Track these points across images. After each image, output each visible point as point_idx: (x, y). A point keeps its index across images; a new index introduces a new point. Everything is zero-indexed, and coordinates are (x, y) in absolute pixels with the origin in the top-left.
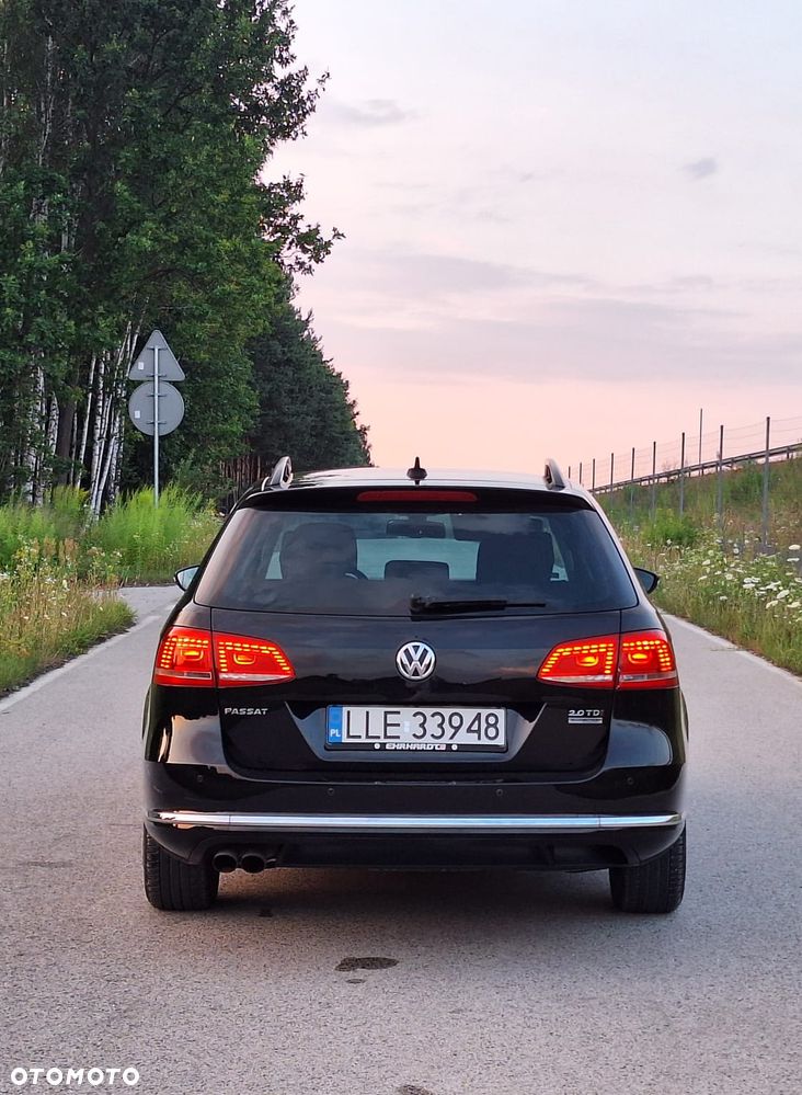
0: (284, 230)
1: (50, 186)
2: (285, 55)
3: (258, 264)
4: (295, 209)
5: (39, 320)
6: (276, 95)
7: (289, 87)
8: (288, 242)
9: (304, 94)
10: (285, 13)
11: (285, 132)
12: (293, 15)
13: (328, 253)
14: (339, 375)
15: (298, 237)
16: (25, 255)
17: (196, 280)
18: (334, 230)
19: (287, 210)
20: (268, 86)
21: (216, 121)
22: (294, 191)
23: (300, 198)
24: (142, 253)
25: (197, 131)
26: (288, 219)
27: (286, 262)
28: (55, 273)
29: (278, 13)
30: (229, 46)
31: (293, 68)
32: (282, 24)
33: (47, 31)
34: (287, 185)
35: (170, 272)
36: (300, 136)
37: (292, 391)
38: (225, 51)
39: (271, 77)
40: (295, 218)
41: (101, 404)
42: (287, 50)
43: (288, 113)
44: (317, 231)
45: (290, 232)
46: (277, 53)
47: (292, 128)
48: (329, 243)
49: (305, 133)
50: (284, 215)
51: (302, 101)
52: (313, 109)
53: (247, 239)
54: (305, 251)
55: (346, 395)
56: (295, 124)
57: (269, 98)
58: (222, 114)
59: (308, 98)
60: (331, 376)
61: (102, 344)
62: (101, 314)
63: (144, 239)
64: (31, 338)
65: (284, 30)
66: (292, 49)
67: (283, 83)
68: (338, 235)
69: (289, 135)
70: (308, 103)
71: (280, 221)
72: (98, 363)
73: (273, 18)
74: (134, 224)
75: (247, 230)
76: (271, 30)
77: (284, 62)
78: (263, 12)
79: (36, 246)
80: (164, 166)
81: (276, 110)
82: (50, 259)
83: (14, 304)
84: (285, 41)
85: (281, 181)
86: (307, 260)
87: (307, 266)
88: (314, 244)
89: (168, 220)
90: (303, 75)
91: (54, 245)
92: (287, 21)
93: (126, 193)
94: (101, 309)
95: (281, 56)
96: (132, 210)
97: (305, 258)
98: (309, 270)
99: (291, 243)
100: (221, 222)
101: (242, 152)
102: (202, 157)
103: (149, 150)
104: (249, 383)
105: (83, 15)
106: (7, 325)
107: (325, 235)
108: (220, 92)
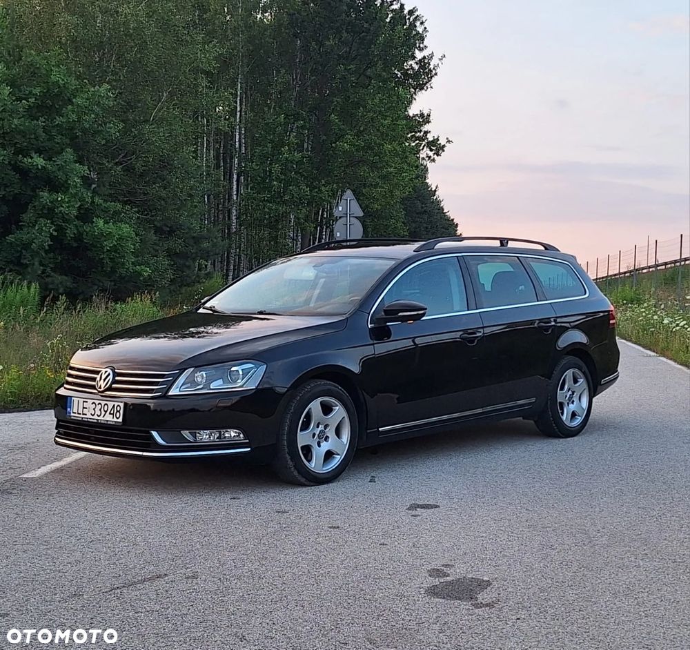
0: (421, 139)
1: (297, 117)
2: (421, 46)
3: (406, 157)
4: (426, 128)
5: (291, 188)
6: (416, 67)
7: (423, 63)
8: (422, 145)
9: (432, 67)
10: (422, 23)
11: (421, 87)
12: (426, 25)
13: (444, 151)
14: (453, 220)
15: (427, 143)
16: (284, 154)
17: (373, 166)
18: (447, 139)
19: (422, 128)
20: (412, 62)
21: (385, 81)
22: (425, 119)
23: (429, 122)
24: (345, 152)
25: (374, 87)
26: (422, 133)
27: (421, 156)
28: (299, 163)
29: (418, 24)
30: (392, 41)
31: (426, 53)
32: (420, 29)
33: (296, 36)
34: (422, 115)
35: (361, 162)
36: (429, 89)
37: (427, 228)
38: (390, 44)
39: (414, 58)
40: (426, 133)
41: (324, 233)
42: (423, 43)
43: (423, 77)
44: (438, 140)
45: (424, 140)
46: (418, 45)
47: (425, 84)
48: (444, 146)
49: (431, 87)
50: (420, 131)
51: (431, 71)
52: (436, 74)
53: (401, 144)
54: (431, 150)
55: (456, 230)
56: (427, 83)
57: (412, 68)
58: (389, 78)
59: (434, 69)
60: (448, 220)
61: (324, 200)
62: (324, 185)
63: (346, 145)
64: (287, 198)
65: (421, 32)
66: (426, 42)
67: (420, 60)
68: (449, 141)
69: (423, 88)
70: (434, 72)
71: (418, 134)
72: (323, 212)
73: (416, 26)
74: (341, 137)
75: (401, 139)
76: (414, 32)
77: (421, 50)
78: (410, 23)
79: (289, 149)
80: (357, 105)
81: (416, 76)
82: (298, 156)
83: (278, 179)
84: (422, 39)
85: (419, 113)
86: (432, 155)
87: (432, 158)
88: (437, 147)
89: (359, 134)
90: (431, 56)
91: (300, 148)
92: (423, 27)
93: (337, 121)
94: (323, 182)
95: (419, 47)
96: (340, 129)
97: (431, 154)
98: (434, 160)
99: (424, 147)
100: (387, 135)
101: (398, 98)
102: (377, 101)
103: (349, 97)
104: (403, 223)
105: (315, 26)
106: (274, 191)
107: (442, 141)
108: (387, 65)
